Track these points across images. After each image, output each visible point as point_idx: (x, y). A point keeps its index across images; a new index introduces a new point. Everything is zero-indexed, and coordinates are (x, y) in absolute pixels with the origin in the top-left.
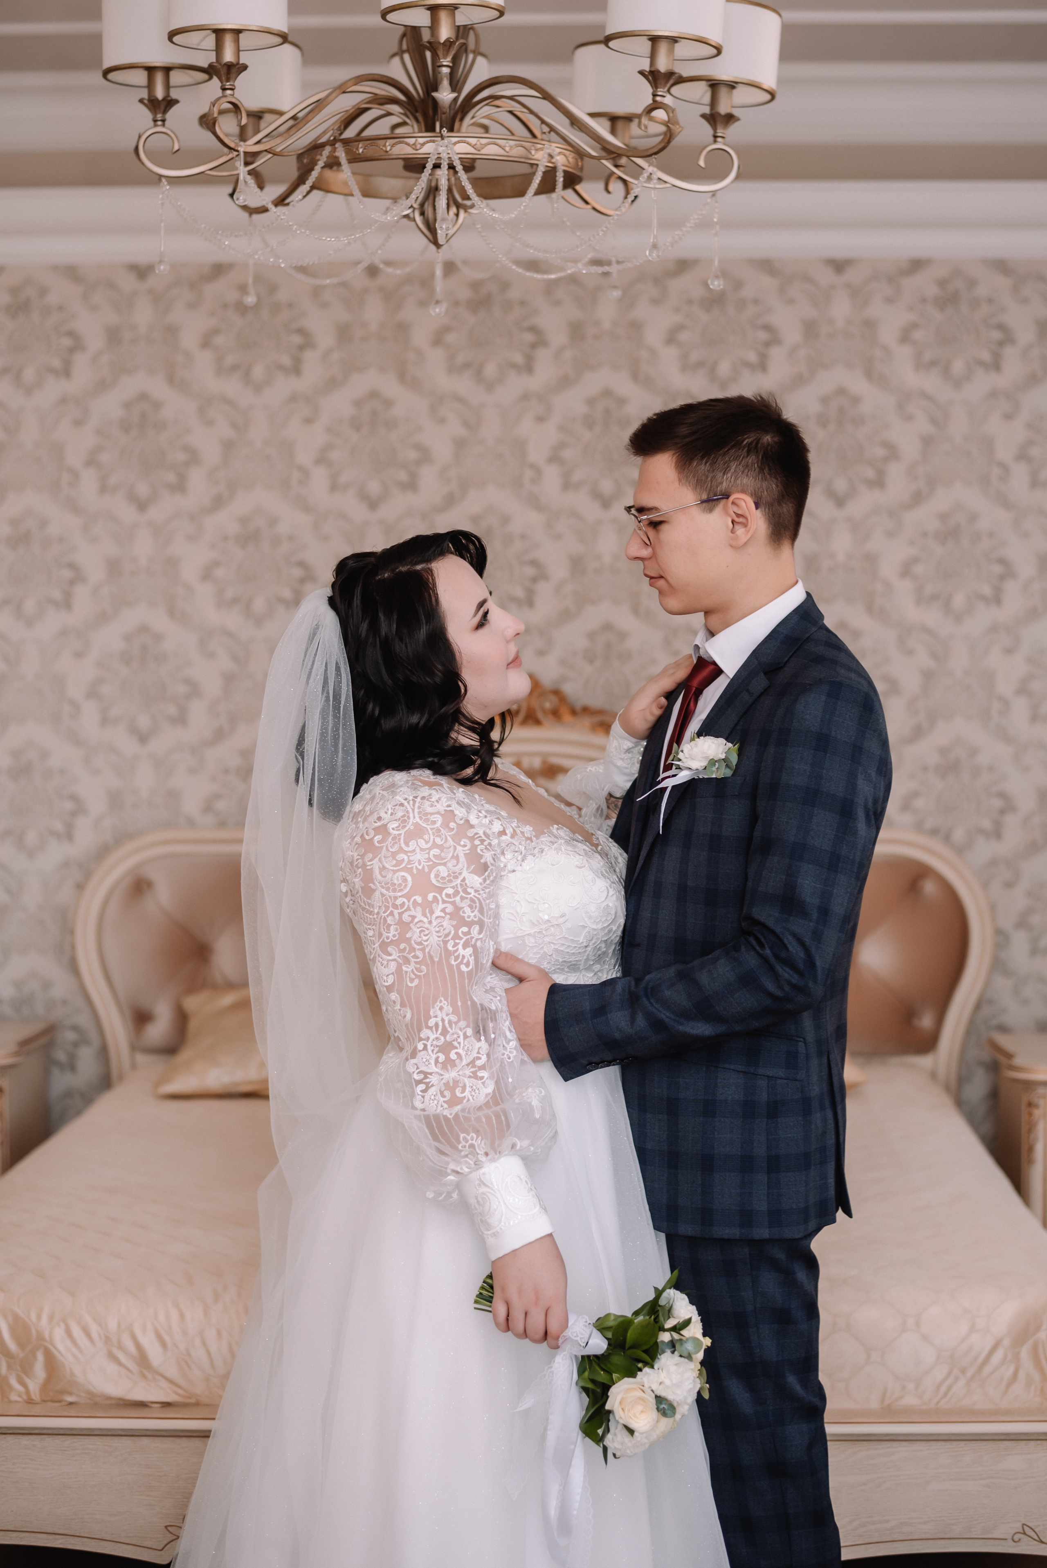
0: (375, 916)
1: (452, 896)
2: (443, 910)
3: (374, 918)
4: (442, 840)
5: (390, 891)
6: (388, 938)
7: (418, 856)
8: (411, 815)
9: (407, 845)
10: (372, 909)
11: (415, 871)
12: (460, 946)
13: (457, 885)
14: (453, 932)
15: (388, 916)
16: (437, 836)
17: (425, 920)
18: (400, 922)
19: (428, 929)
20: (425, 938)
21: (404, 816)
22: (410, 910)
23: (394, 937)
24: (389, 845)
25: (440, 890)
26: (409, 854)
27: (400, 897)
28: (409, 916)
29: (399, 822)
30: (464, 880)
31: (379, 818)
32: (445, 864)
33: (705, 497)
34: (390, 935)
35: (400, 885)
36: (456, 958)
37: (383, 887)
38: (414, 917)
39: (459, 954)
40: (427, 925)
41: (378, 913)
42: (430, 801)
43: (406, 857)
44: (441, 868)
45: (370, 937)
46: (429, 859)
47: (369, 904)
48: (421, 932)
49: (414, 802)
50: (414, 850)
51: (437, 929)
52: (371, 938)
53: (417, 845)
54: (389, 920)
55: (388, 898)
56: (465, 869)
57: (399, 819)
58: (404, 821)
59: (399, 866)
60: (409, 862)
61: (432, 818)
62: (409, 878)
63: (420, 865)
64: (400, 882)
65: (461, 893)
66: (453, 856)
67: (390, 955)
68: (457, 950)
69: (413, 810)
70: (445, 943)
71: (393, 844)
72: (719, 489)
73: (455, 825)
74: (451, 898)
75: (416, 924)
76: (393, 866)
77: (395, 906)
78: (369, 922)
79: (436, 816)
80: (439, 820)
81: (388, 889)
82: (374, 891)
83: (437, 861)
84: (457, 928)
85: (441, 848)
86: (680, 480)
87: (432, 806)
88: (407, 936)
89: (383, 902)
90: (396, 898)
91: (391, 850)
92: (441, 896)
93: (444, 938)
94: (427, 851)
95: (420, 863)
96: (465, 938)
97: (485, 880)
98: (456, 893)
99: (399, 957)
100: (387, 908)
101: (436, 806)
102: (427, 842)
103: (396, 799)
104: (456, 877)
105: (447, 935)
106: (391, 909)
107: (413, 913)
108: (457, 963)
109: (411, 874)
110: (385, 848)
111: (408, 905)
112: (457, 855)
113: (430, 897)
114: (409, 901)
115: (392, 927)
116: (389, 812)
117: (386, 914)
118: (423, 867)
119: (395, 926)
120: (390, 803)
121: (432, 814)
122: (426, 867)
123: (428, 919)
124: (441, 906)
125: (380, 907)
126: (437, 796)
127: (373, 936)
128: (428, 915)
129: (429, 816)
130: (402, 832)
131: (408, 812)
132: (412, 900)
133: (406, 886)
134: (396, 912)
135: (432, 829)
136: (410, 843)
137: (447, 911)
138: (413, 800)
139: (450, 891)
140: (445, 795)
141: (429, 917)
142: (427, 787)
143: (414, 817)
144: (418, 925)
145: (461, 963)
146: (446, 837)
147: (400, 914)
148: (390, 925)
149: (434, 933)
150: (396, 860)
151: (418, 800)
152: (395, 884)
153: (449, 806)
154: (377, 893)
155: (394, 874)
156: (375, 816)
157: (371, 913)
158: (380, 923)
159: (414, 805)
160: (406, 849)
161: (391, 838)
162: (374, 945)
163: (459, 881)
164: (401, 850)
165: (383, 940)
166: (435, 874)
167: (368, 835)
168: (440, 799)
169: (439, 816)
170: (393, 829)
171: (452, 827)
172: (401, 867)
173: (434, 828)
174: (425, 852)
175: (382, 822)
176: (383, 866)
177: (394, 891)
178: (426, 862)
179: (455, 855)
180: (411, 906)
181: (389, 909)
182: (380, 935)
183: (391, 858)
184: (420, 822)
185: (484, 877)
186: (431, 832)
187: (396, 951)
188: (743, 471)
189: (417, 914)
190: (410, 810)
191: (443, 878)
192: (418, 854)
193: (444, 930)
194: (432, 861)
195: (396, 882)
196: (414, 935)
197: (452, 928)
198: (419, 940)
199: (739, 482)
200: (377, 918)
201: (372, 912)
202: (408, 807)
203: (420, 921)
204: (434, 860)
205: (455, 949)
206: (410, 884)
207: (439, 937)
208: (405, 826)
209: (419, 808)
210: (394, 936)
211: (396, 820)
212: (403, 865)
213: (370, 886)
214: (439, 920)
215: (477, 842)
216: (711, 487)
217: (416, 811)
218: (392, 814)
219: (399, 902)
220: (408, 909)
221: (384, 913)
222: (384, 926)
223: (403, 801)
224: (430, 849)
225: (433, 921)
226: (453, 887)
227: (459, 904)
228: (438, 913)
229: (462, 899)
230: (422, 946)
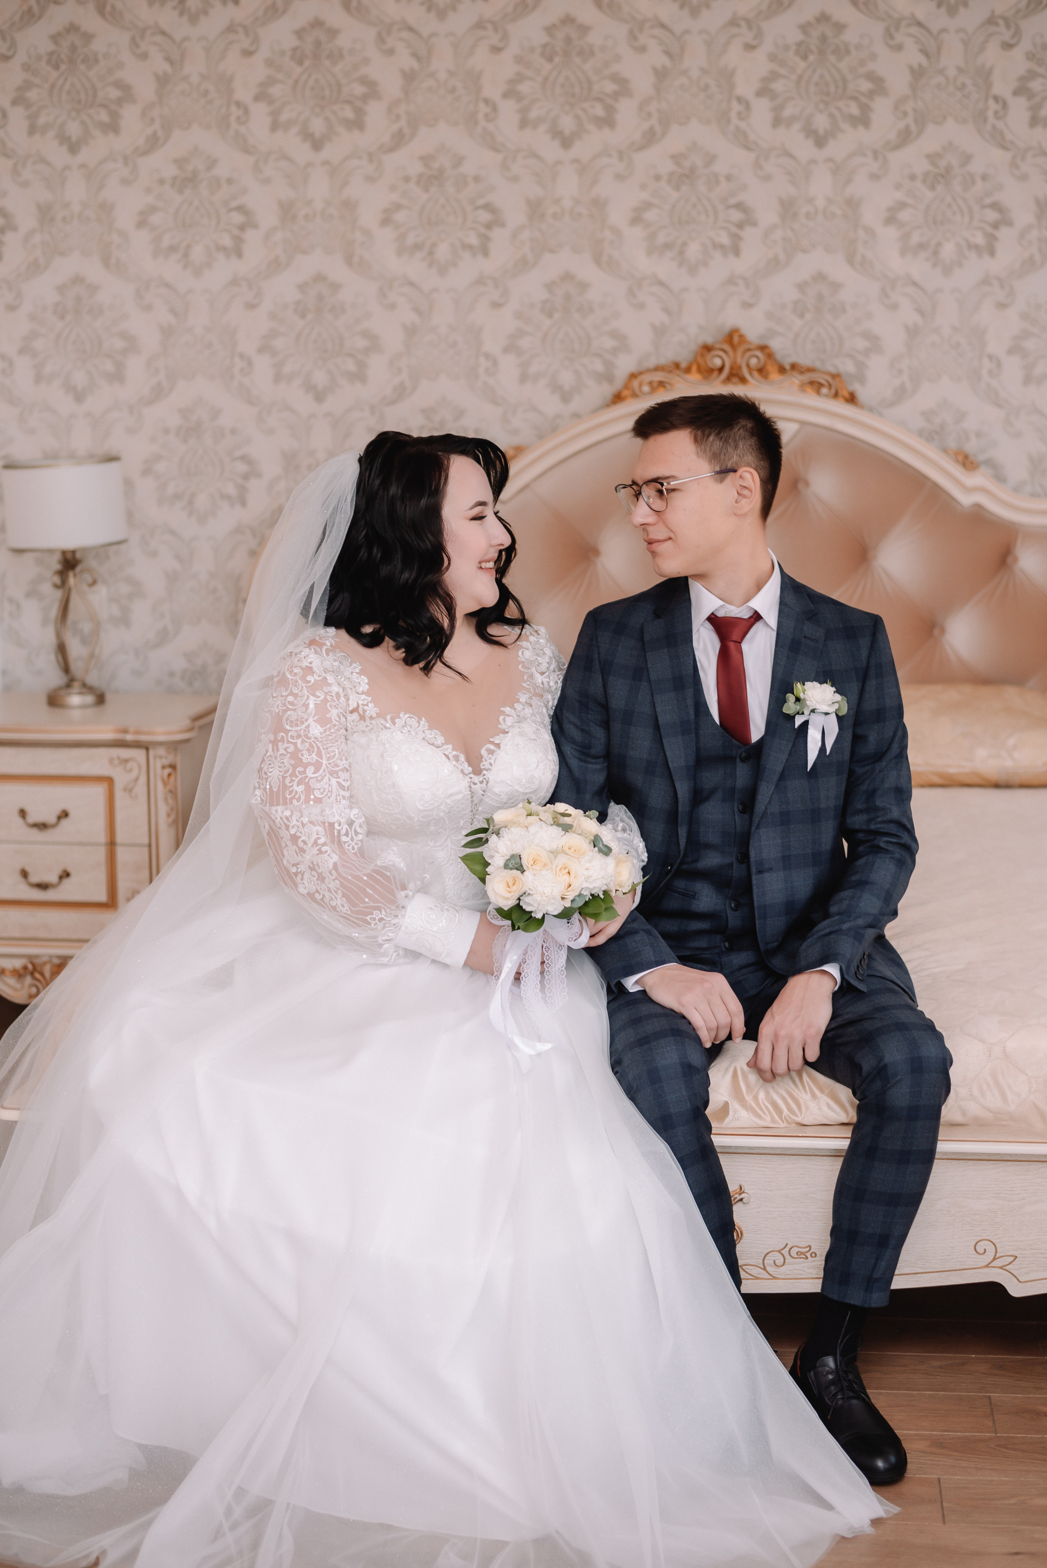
1: (295, 738)
11: (274, 714)
12: (295, 783)
14: (291, 771)
16: (294, 686)
17: (273, 755)
20: (270, 770)
22: (266, 745)
26: (274, 699)
27: (263, 733)
30: (308, 726)
32: (295, 710)
33: (718, 468)
36: (291, 792)
38: (267, 751)
39: (293, 790)
42: (299, 657)
44: (292, 713)
46: (285, 705)
51: (280, 765)
56: (312, 716)
60: (272, 706)
61: (296, 671)
65: (303, 737)
66: (304, 703)
68: (292, 785)
70: (284, 778)
73: (312, 679)
74: (294, 740)
75: (268, 757)
79: (298, 669)
80: (300, 673)
83: (290, 707)
84: (294, 767)
86: (697, 453)
87: (299, 660)
92: (288, 736)
93: (284, 773)
94: (285, 698)
96: (300, 777)
97: (325, 731)
98: (299, 736)
101: (302, 661)
104: (302, 723)
105: (286, 772)
107: (267, 748)
108: (290, 796)
109: (271, 715)
112: (308, 704)
113: (279, 736)
118: (279, 711)
122: (281, 711)
123: (275, 755)
124: (286, 745)
128: (276, 752)
129: (294, 669)
130: (276, 680)
132: (268, 737)
133: (267, 725)
135: (292, 680)
137: (289, 750)
139: (294, 734)
144: (268, 759)
145: (293, 797)
149: (277, 767)
163: (303, 727)
166: (287, 718)
169: (300, 670)
171: (309, 680)
178: (282, 707)
179: (306, 703)
180: (267, 742)
184: (287, 673)
185: (325, 728)
191: (291, 721)
193: (284, 767)
194: (286, 707)
197: (291, 767)
198: (267, 771)
203: (270, 755)
205: (290, 784)
206: (269, 723)
207: (280, 772)
214: (282, 757)
215: (329, 698)
216: (724, 460)
224: (287, 696)
225: (278, 757)
226: (296, 731)
227: (299, 745)
228: (282, 751)
229: (303, 742)
230: (267, 776)
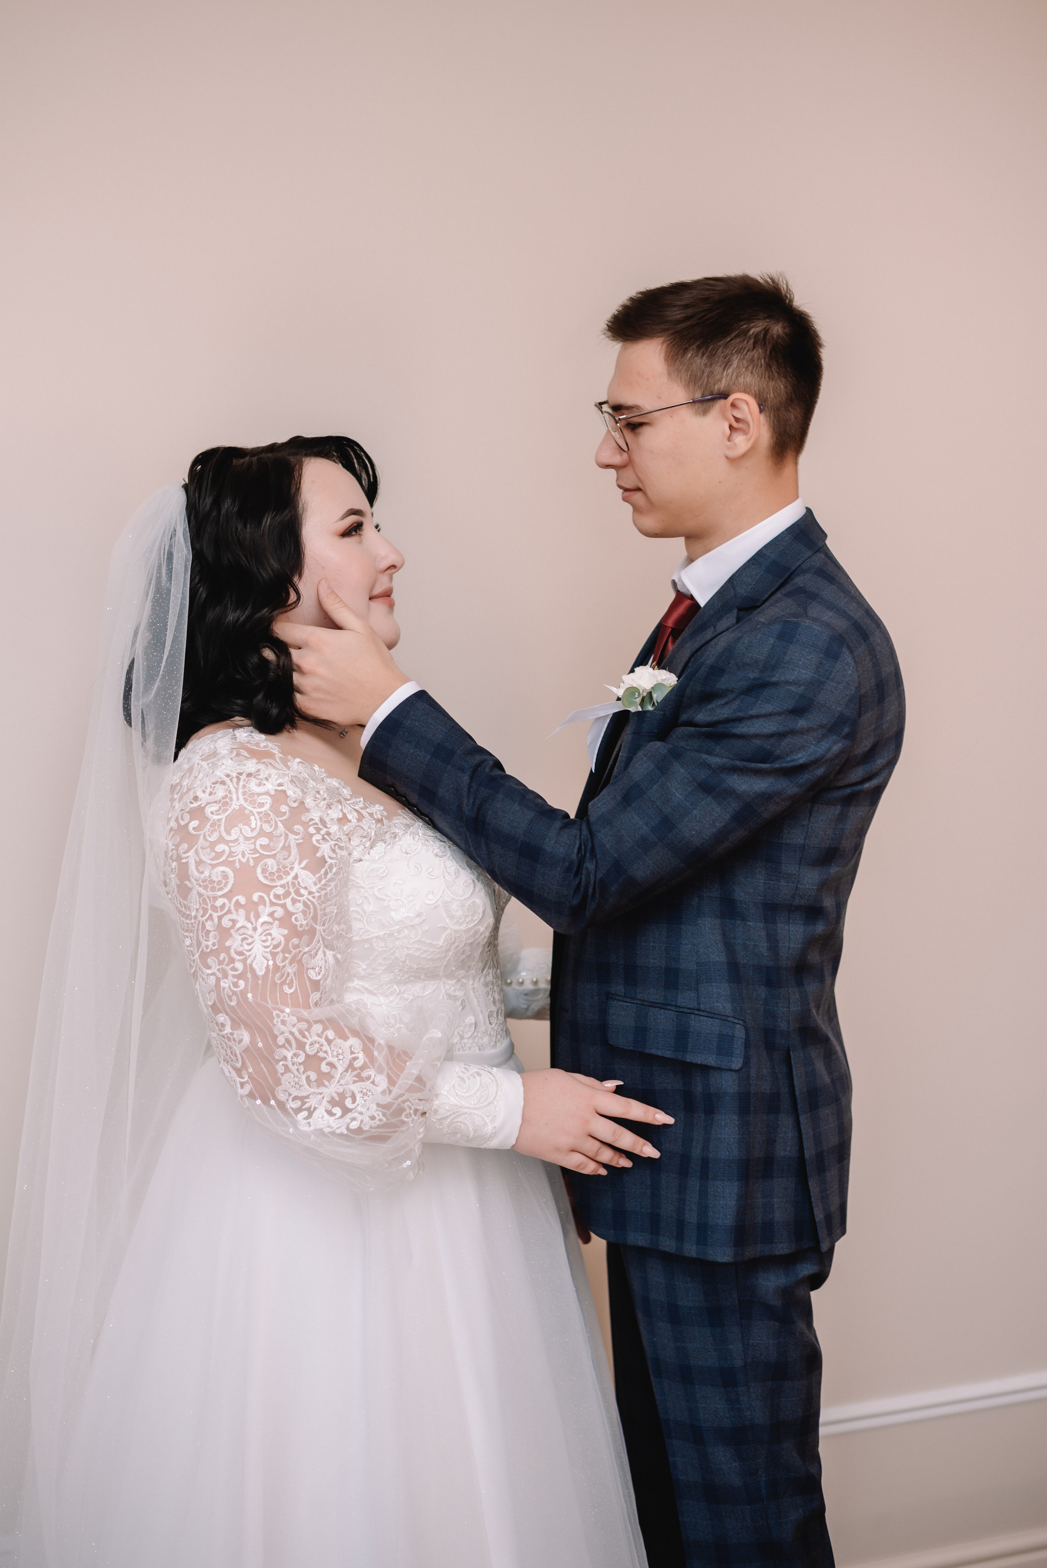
0: (193, 921)
1: (282, 897)
2: (271, 915)
3: (192, 923)
4: (271, 827)
5: (209, 890)
6: (207, 947)
7: (243, 846)
8: (234, 796)
9: (229, 833)
10: (188, 912)
11: (237, 865)
13: (288, 883)
15: (206, 920)
16: (265, 822)
17: (249, 925)
18: (219, 927)
19: (252, 937)
20: (247, 947)
21: (225, 797)
22: (231, 913)
23: (214, 946)
24: (207, 833)
25: (268, 889)
26: (231, 844)
27: (220, 897)
28: (230, 920)
29: (220, 805)
30: (296, 877)
31: (196, 798)
32: (273, 856)
33: (698, 396)
34: (210, 943)
35: (219, 882)
37: (200, 886)
38: (234, 922)
40: (250, 932)
41: (196, 917)
42: (258, 779)
43: (227, 848)
44: (270, 862)
45: (188, 946)
46: (255, 851)
47: (185, 907)
48: (243, 940)
49: (239, 779)
50: (237, 840)
51: (264, 938)
52: (189, 949)
53: (241, 833)
54: (209, 926)
55: (206, 898)
56: (297, 862)
57: (220, 801)
58: (225, 802)
59: (219, 859)
60: (231, 854)
61: (261, 799)
62: (231, 874)
63: (244, 858)
64: (220, 878)
65: (293, 895)
66: (284, 846)
67: (209, 968)
69: (237, 789)
71: (212, 833)
72: (716, 387)
73: (287, 808)
74: (281, 900)
75: (238, 930)
76: (212, 859)
77: (214, 908)
78: (186, 928)
79: (264, 797)
80: (268, 800)
81: (205, 888)
82: (191, 889)
83: (265, 853)
84: (288, 937)
85: (270, 836)
86: (669, 374)
87: (260, 785)
88: (227, 944)
89: (200, 903)
90: (215, 898)
91: (210, 839)
92: (269, 896)
94: (253, 840)
95: (243, 855)
97: (320, 879)
98: (287, 894)
99: (219, 970)
100: (205, 911)
101: (264, 785)
102: (252, 830)
103: (216, 775)
104: (287, 874)
106: (210, 912)
107: (234, 916)
108: (280, 982)
109: (235, 870)
110: (202, 837)
111: (229, 907)
112: (289, 845)
113: (255, 897)
114: (230, 903)
115: (211, 934)
116: (208, 791)
117: (204, 918)
118: (248, 860)
119: (214, 933)
120: (209, 780)
121: (259, 794)
122: (251, 860)
123: (252, 924)
124: (269, 910)
125: (197, 910)
126: (267, 773)
127: (191, 945)
128: (253, 920)
129: (256, 797)
130: (223, 816)
131: (230, 792)
132: (234, 900)
133: (226, 883)
134: (215, 915)
135: (259, 813)
136: (232, 831)
137: (276, 915)
138: (237, 777)
139: (280, 891)
140: (276, 771)
141: (254, 923)
142: (255, 761)
143: (238, 799)
144: (241, 932)
146: (276, 823)
147: (220, 918)
148: (208, 932)
149: (260, 942)
150: (216, 852)
151: (243, 777)
152: (215, 881)
153: (280, 785)
154: (194, 892)
155: (213, 869)
156: (191, 795)
157: (188, 917)
158: (198, 930)
159: (238, 783)
160: (228, 838)
161: (209, 824)
162: (194, 956)
163: (289, 878)
164: (221, 840)
165: (202, 950)
166: (263, 869)
167: (183, 820)
168: (270, 775)
169: (268, 797)
170: (212, 813)
171: (284, 811)
172: (221, 860)
173: (262, 812)
174: (250, 842)
175: (199, 803)
176: (200, 859)
177: (213, 889)
178: (251, 854)
179: (286, 845)
180: (232, 908)
181: (207, 913)
182: (199, 944)
183: (209, 850)
184: (245, 805)
185: (320, 874)
186: (258, 818)
187: (215, 962)
188: (747, 367)
189: (239, 919)
190: (233, 790)
191: (272, 874)
192: (242, 844)
193: (273, 939)
194: (259, 853)
195: (215, 879)
196: (235, 943)
197: (283, 938)
198: (241, 949)
199: (741, 380)
200: (195, 922)
201: (188, 915)
202: (231, 786)
203: (243, 927)
204: (262, 852)
206: (231, 881)
207: (266, 947)
208: (227, 810)
209: (244, 786)
210: (214, 944)
211: (216, 802)
212: (224, 858)
213: (186, 885)
214: (266, 927)
215: (312, 830)
216: (707, 384)
217: (240, 791)
218: (211, 794)
219: (219, 903)
220: (229, 912)
221: (202, 916)
222: (202, 932)
223: (226, 779)
224: (256, 838)
225: (258, 927)
226: (283, 886)
227: (290, 908)
228: (264, 918)
229: (294, 901)
230: (244, 957)
